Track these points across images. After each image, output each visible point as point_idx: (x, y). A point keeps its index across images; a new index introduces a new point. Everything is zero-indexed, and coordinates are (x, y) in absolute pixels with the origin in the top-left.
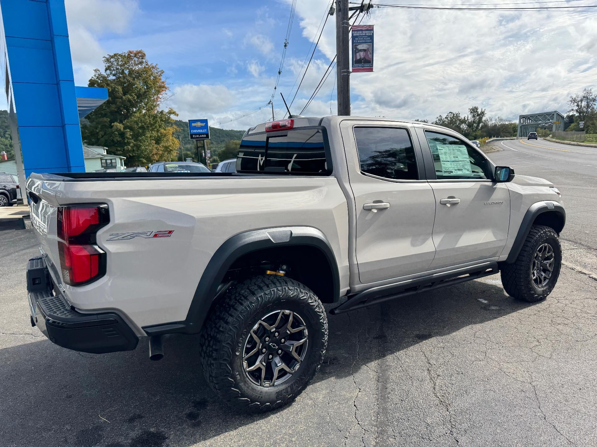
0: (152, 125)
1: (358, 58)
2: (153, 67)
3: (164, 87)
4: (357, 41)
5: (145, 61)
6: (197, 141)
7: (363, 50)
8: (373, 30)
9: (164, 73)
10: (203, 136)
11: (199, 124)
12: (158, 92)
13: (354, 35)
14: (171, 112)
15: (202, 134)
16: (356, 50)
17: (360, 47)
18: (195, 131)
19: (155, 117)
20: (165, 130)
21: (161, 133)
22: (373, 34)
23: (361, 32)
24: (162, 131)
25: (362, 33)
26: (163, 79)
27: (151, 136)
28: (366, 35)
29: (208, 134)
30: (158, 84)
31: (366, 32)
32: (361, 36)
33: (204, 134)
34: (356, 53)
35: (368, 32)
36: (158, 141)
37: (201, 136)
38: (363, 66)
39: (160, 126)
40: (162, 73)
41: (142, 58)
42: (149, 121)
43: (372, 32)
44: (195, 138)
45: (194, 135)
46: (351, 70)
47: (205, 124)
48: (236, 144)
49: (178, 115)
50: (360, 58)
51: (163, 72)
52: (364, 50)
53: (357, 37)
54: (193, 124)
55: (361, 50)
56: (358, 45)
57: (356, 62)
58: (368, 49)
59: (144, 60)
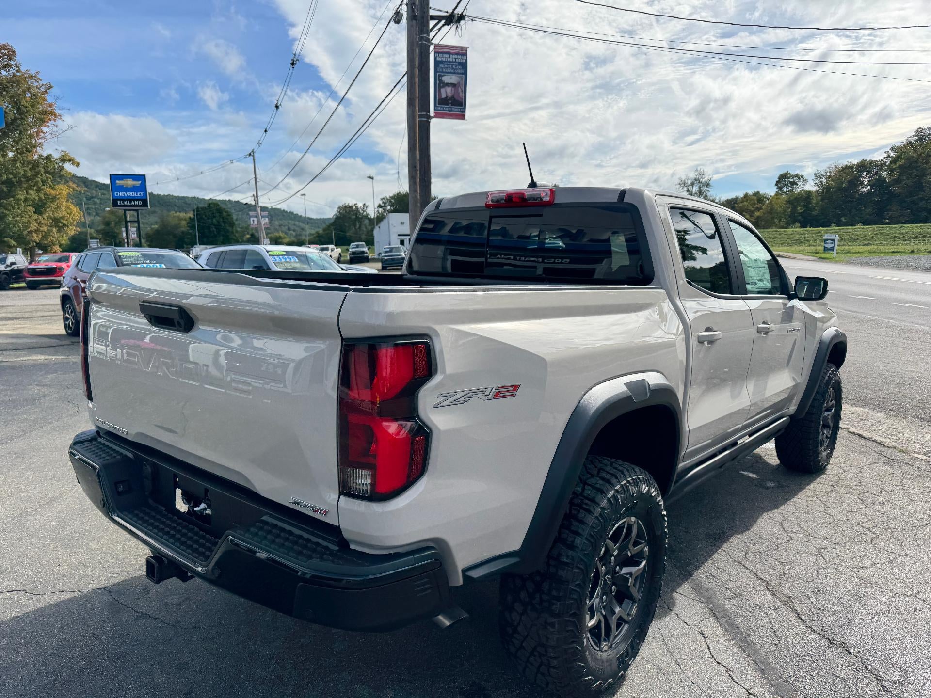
0: (30, 181)
1: (444, 96)
2: (31, 77)
3: (52, 113)
4: (442, 70)
5: (16, 65)
6: (125, 211)
7: (451, 84)
8: (466, 54)
9: (52, 90)
10: (136, 203)
11: (130, 182)
12: (42, 121)
13: (438, 59)
14: (64, 159)
15: (134, 200)
16: (439, 84)
17: (447, 79)
18: (122, 194)
19: (35, 165)
20: (54, 189)
21: (45, 194)
22: (466, 60)
23: (448, 56)
24: (48, 190)
25: (450, 57)
26: (50, 99)
27: (26, 200)
28: (455, 62)
29: (146, 200)
30: (40, 108)
31: (456, 56)
32: (448, 61)
33: (138, 200)
34: (440, 88)
35: (459, 57)
36: (40, 208)
37: (133, 203)
38: (450, 109)
39: (44, 182)
40: (48, 89)
41: (10, 59)
42: (23, 173)
43: (465, 57)
44: (120, 206)
45: (120, 200)
46: (432, 113)
47: (140, 182)
48: (180, 219)
49: (78, 165)
50: (447, 97)
51: (51, 87)
52: (453, 85)
53: (441, 62)
54: (117, 181)
55: (448, 85)
56: (444, 75)
57: (441, 102)
58: (459, 83)
59: (13, 63)
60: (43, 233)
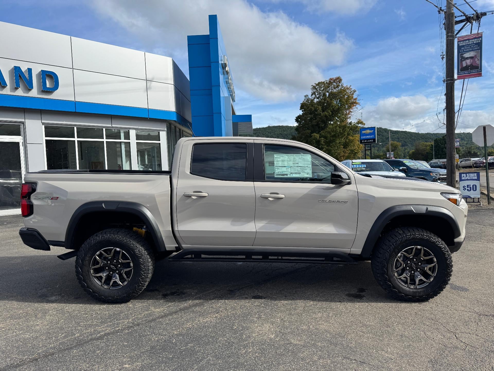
0: (342, 134)
1: (464, 65)
2: (348, 89)
3: (355, 103)
4: (464, 50)
5: (341, 85)
6: (365, 145)
7: (470, 57)
8: (481, 37)
9: (356, 92)
10: (370, 141)
11: (368, 131)
12: (350, 107)
13: (460, 45)
14: (358, 123)
15: (370, 140)
16: (461, 59)
17: (466, 55)
18: (364, 137)
19: (345, 127)
20: (353, 137)
21: (349, 140)
22: (481, 41)
23: (468, 41)
24: (351, 138)
25: (469, 42)
26: (355, 96)
27: (340, 143)
28: (473, 43)
29: (375, 139)
30: (350, 102)
31: (474, 40)
32: (467, 45)
33: (371, 139)
34: (462, 61)
35: (475, 40)
36: (346, 145)
37: (369, 141)
38: (470, 72)
39: (348, 134)
40: (354, 92)
41: (339, 83)
42: (339, 131)
43: (480, 39)
44: (364, 143)
45: (363, 140)
46: (456, 76)
47: (373, 131)
48: (426, 146)
50: (467, 65)
51: (355, 91)
52: (472, 58)
53: (463, 46)
54: (363, 132)
55: (467, 58)
56: (465, 53)
57: (462, 69)
58: (476, 56)
59: (340, 84)
60: (346, 157)
